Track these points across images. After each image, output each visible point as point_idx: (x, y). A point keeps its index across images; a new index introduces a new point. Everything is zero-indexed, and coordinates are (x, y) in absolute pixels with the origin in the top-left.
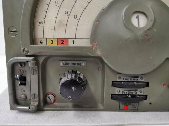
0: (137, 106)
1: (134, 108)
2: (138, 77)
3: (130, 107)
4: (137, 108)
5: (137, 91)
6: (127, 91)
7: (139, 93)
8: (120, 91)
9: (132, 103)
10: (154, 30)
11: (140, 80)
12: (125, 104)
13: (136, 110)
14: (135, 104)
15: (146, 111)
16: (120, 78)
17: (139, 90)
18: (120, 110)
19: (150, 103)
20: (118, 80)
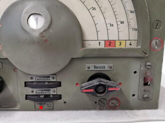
0: (52, 105)
1: (49, 108)
2: (49, 77)
3: (45, 106)
4: (52, 108)
5: (50, 90)
6: (41, 91)
7: (52, 93)
8: (33, 92)
9: (47, 103)
10: (51, 31)
11: (51, 80)
12: (40, 104)
13: (52, 109)
14: (50, 103)
15: (62, 110)
16: (32, 78)
17: (52, 89)
18: (35, 109)
19: (65, 102)
20: (30, 80)
